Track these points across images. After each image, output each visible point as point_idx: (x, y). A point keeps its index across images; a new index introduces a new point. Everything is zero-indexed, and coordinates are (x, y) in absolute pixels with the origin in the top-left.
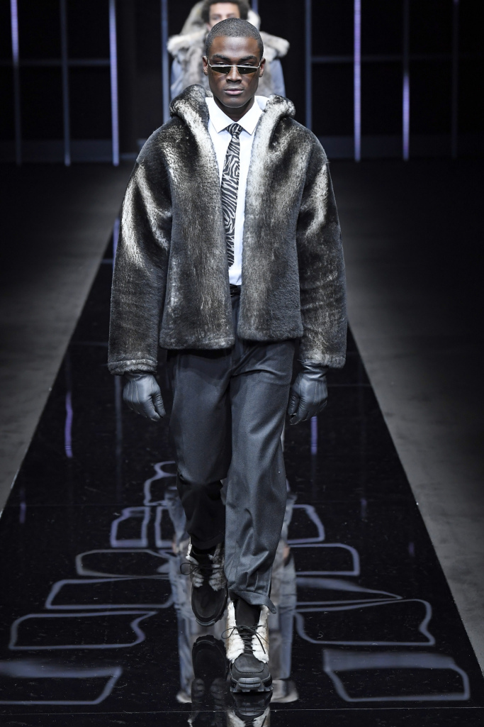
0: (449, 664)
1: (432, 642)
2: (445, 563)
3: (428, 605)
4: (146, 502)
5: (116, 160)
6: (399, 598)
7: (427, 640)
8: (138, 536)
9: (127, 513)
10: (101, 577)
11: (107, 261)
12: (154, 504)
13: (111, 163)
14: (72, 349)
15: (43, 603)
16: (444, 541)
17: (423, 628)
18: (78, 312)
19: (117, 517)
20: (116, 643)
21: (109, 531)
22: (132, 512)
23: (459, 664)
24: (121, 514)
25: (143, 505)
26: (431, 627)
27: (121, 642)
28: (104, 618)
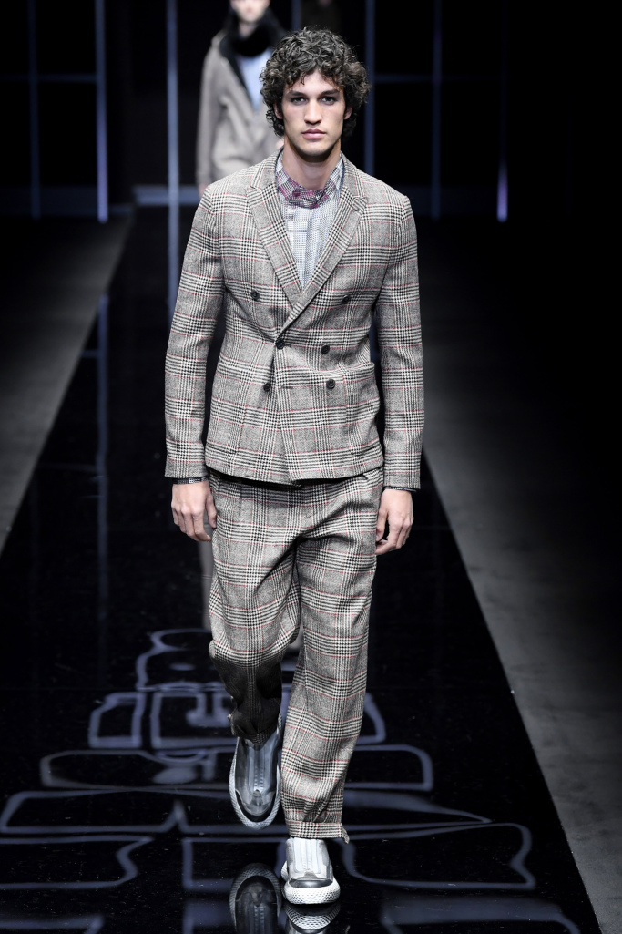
0: (554, 915)
1: (530, 883)
2: (550, 777)
3: (526, 833)
4: (141, 686)
5: (103, 213)
6: (486, 821)
7: (523, 880)
8: (127, 733)
9: (112, 701)
10: (76, 789)
11: (91, 353)
12: (151, 688)
13: (95, 217)
14: (39, 475)
16: (548, 743)
17: (517, 863)
19: (98, 706)
20: (93, 879)
21: (87, 725)
22: (121, 699)
23: (567, 914)
24: (102, 699)
25: (133, 689)
26: (528, 863)
27: (102, 880)
28: (78, 845)
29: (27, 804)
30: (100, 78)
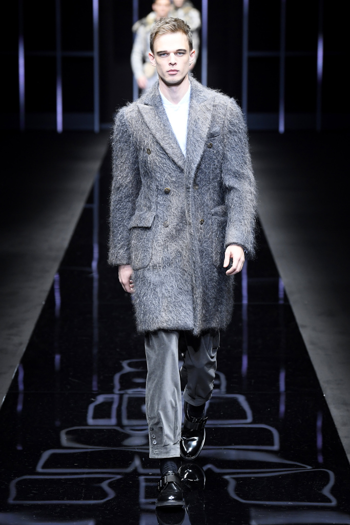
1: (334, 503)
2: (346, 443)
3: (331, 474)
4: (116, 391)
5: (97, 128)
6: (309, 467)
7: (330, 501)
8: (109, 416)
9: (101, 399)
10: (80, 448)
12: (122, 392)
13: (92, 132)
14: (61, 272)
15: (35, 467)
16: (344, 424)
17: (326, 491)
18: (66, 244)
19: (92, 402)
20: (90, 499)
21: (86, 412)
22: (105, 398)
24: (96, 399)
25: (113, 393)
26: (333, 491)
27: (95, 499)
28: (81, 479)
29: (53, 455)
30: (96, 54)
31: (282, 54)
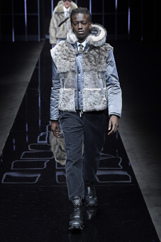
0: (126, 173)
1: (122, 168)
2: (126, 148)
3: (121, 158)
4: (47, 131)
5: (39, 40)
6: (113, 156)
7: (120, 167)
8: (45, 140)
9: (42, 134)
10: (35, 151)
11: (37, 67)
12: (49, 132)
13: (38, 41)
14: (27, 91)
15: (20, 157)
16: (125, 142)
17: (119, 164)
18: (29, 80)
19: (39, 135)
20: (39, 168)
21: (37, 139)
22: (43, 134)
23: (129, 173)
24: (40, 134)
25: (46, 132)
26: (121, 164)
27: (40, 168)
28: (36, 161)
29: (25, 153)
30: (39, 14)
31: (103, 14)
